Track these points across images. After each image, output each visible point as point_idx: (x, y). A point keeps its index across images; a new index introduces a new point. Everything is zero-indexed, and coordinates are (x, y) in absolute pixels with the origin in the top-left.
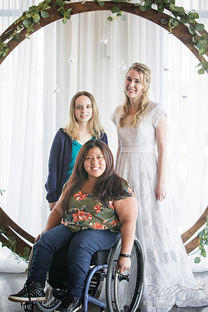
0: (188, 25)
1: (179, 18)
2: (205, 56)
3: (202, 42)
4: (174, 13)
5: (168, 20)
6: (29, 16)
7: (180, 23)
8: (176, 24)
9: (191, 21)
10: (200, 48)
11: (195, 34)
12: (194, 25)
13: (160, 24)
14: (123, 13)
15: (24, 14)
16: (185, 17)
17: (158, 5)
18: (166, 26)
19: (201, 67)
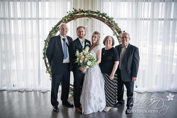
0: (110, 21)
1: (108, 19)
2: (115, 30)
3: (114, 26)
4: (106, 18)
5: (105, 20)
6: (64, 19)
7: (108, 21)
8: (107, 21)
9: (111, 20)
10: (114, 28)
11: (112, 24)
12: (112, 21)
13: (102, 21)
14: (91, 18)
15: (63, 18)
16: (109, 19)
17: (102, 15)
18: (104, 22)
19: (114, 34)
